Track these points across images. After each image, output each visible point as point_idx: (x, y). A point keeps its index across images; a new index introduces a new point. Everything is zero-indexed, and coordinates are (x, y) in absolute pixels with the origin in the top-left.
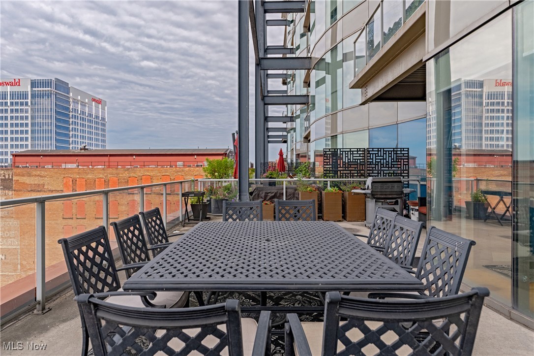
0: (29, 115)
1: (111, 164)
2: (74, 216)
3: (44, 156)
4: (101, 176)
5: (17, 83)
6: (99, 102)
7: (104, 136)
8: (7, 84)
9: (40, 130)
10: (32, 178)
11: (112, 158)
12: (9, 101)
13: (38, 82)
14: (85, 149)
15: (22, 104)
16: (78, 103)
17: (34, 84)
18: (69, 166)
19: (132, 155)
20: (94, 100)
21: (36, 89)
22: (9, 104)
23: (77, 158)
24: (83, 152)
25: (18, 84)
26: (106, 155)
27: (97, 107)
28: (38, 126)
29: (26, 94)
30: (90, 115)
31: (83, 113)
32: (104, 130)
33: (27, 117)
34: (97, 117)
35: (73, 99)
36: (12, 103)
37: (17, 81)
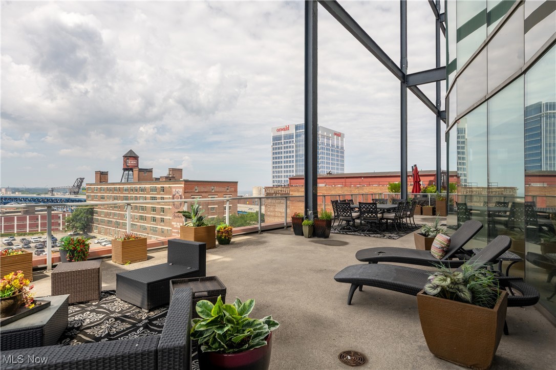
0: (294, 149)
4: (340, 192)
5: (287, 129)
6: (338, 135)
7: (343, 161)
8: (282, 130)
11: (347, 180)
13: (299, 126)
15: (290, 142)
16: (324, 138)
17: (296, 128)
18: (321, 185)
19: (361, 177)
20: (335, 134)
21: (298, 131)
22: (283, 144)
23: (325, 180)
24: (329, 176)
26: (343, 178)
27: (338, 140)
28: (299, 157)
29: (292, 135)
30: (333, 146)
31: (328, 145)
32: (343, 157)
33: (293, 151)
34: (338, 147)
35: (322, 135)
36: (284, 142)
37: (287, 127)
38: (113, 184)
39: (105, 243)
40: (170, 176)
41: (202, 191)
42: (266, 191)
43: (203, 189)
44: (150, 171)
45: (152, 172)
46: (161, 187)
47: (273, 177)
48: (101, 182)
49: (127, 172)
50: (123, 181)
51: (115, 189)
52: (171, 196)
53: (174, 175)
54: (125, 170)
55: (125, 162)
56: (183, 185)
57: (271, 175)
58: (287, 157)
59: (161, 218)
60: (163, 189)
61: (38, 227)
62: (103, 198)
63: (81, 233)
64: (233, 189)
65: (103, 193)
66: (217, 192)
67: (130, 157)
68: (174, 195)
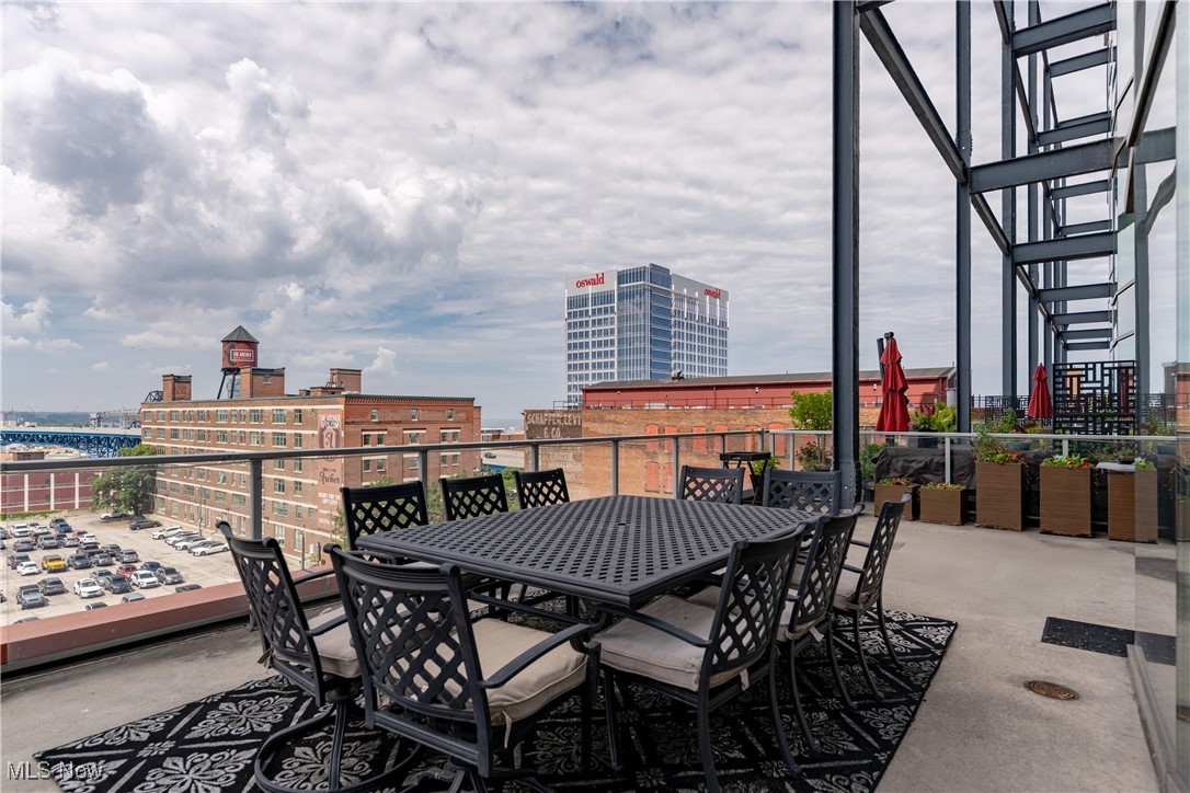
0: (615, 327)
1: (719, 402)
2: (661, 490)
3: (623, 390)
4: (701, 423)
5: (599, 280)
6: (715, 294)
7: (724, 353)
8: (588, 283)
9: (630, 349)
10: (606, 425)
11: (720, 393)
12: (590, 308)
13: (627, 275)
14: (679, 377)
15: (606, 311)
16: (682, 301)
17: (622, 277)
18: (656, 406)
19: (753, 386)
20: (708, 292)
21: (625, 285)
22: (590, 313)
23: (667, 393)
24: (677, 383)
25: (601, 280)
26: (710, 388)
27: (713, 305)
28: (627, 343)
29: (611, 295)
30: (702, 319)
31: (691, 316)
32: (724, 343)
33: (612, 331)
34: (713, 321)
35: (677, 295)
36: (594, 311)
37: (600, 276)
38: (196, 403)
39: (174, 538)
40: (334, 386)
41: (389, 419)
42: (526, 420)
43: (390, 416)
44: (279, 374)
45: (283, 375)
46: (296, 410)
48: (174, 399)
49: (230, 377)
50: (222, 398)
51: (200, 415)
52: (316, 432)
53: (343, 384)
54: (227, 371)
55: (227, 354)
56: (342, 407)
58: (600, 344)
59: (296, 483)
60: (299, 415)
61: (48, 498)
62: (175, 434)
63: (131, 513)
64: (462, 415)
65: (176, 424)
66: (425, 422)
67: (238, 342)
68: (323, 430)
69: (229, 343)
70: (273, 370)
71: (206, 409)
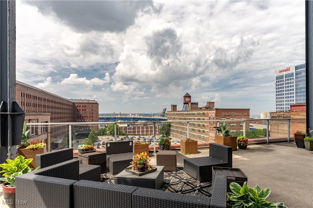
0: (294, 84)
8: (283, 71)
9: (300, 91)
12: (284, 79)
13: (299, 67)
15: (291, 79)
17: (297, 68)
21: (298, 70)
22: (284, 81)
25: (289, 70)
28: (299, 89)
29: (293, 74)
33: (293, 86)
36: (286, 80)
38: (179, 111)
39: (175, 142)
40: (208, 106)
41: (226, 115)
42: (271, 115)
43: (227, 114)
44: (197, 104)
45: (198, 104)
46: (203, 113)
47: (277, 105)
48: (173, 110)
49: (185, 105)
50: (184, 110)
51: (180, 114)
52: (208, 118)
53: (210, 106)
54: (184, 104)
55: (185, 99)
56: (215, 112)
57: (275, 103)
58: (288, 90)
59: (203, 130)
60: (204, 114)
61: (148, 132)
62: (174, 118)
63: (165, 136)
64: (246, 114)
65: (175, 116)
66: (236, 116)
67: (187, 96)
68: (210, 118)
69: (185, 97)
70: (195, 103)
71: (181, 113)
